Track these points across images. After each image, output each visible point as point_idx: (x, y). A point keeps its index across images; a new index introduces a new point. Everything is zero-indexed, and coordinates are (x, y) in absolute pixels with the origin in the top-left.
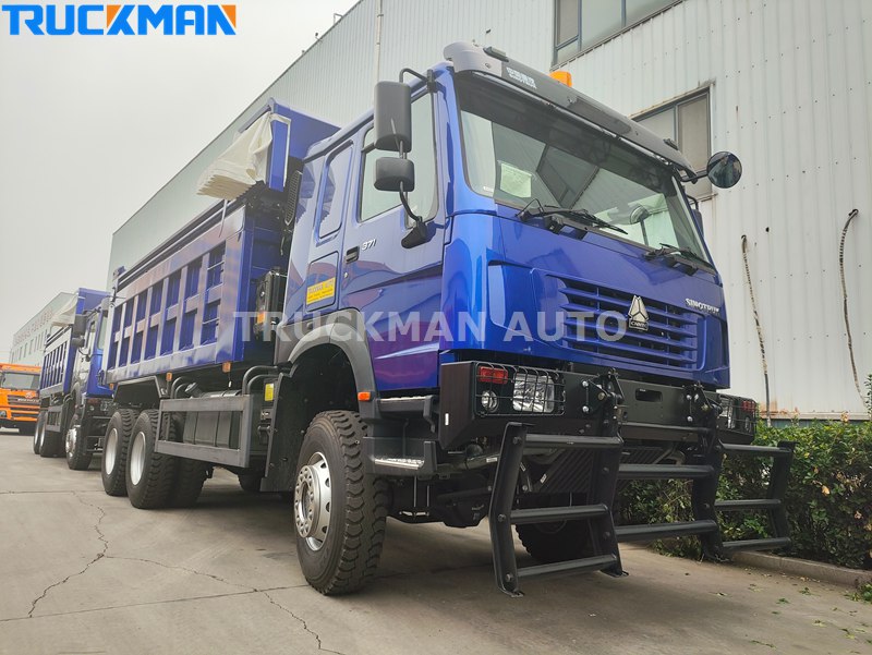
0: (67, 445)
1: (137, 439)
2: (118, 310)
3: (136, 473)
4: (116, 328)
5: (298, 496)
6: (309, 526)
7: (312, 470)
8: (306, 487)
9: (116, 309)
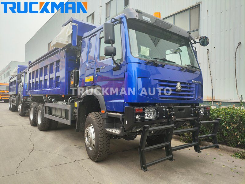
0: (19, 110)
1: (39, 112)
2: (30, 74)
3: (39, 121)
4: (30, 79)
5: (86, 135)
6: (89, 144)
7: (89, 129)
8: (88, 133)
9: (29, 73)
